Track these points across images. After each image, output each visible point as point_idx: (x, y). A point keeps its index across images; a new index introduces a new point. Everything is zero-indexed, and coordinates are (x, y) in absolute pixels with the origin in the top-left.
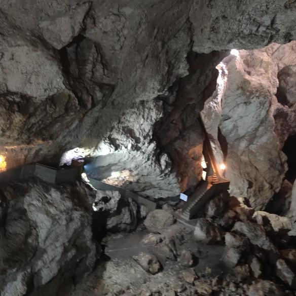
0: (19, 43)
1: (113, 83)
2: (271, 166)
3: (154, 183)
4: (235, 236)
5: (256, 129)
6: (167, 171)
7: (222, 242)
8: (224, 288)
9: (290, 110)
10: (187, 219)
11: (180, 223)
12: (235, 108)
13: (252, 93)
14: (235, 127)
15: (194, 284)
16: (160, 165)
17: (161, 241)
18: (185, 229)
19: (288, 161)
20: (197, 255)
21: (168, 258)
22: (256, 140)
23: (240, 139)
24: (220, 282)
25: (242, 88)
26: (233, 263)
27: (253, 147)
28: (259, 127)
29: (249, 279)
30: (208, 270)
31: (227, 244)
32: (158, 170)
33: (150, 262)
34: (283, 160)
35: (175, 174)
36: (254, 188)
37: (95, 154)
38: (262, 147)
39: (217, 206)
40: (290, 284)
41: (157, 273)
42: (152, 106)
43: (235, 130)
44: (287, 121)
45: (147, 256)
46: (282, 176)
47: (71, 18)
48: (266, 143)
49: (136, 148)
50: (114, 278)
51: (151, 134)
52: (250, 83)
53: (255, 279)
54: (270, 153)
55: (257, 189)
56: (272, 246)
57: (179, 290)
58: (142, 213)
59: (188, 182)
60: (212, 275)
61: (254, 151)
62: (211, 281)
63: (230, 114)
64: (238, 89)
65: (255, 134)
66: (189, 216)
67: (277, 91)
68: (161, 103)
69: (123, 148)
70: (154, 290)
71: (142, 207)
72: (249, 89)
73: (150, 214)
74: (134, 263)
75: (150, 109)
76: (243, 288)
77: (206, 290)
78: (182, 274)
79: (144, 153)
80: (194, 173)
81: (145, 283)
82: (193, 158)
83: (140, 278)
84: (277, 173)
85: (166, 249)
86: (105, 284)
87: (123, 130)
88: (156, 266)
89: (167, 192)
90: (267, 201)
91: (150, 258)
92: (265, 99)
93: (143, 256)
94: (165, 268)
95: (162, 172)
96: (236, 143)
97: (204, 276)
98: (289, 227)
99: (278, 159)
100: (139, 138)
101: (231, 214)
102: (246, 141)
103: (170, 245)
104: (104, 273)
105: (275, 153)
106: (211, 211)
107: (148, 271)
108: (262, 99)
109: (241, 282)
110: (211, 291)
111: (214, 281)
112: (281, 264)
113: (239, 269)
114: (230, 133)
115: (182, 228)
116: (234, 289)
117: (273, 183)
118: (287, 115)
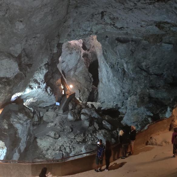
0: (4, 58)
1: (31, 63)
2: (86, 80)
3: (44, 101)
4: (85, 115)
5: (76, 64)
6: (51, 94)
7: (80, 119)
8: (87, 137)
9: (88, 52)
10: (62, 113)
11: (59, 115)
12: (66, 57)
13: (72, 49)
14: (67, 65)
15: (75, 139)
16: (48, 92)
17: (56, 125)
18: (62, 117)
19: (93, 77)
20: (72, 127)
21: (60, 131)
22: (77, 70)
23: (70, 70)
24: (84, 135)
25: (68, 47)
26: (87, 126)
27: (76, 73)
28: (77, 64)
29: (95, 131)
30: (78, 132)
31: (82, 119)
32: (47, 94)
33: (55, 134)
34: (91, 77)
35: (53, 94)
36: (81, 92)
37: (24, 94)
38: (81, 72)
39: (73, 104)
40: (110, 129)
41: (59, 138)
42: (44, 68)
43: (67, 67)
44: (88, 58)
45: (53, 132)
46: (91, 84)
47: (21, 44)
48: (82, 70)
49: (39, 87)
50: (42, 145)
51: (44, 80)
52: (71, 44)
53: (97, 130)
54: (84, 75)
55: (83, 92)
56: (99, 116)
57: (70, 142)
58: (41, 115)
59: (58, 96)
60: (80, 133)
61: (77, 75)
62: (81, 136)
63: (64, 60)
64: (66, 48)
65: (76, 67)
66: (62, 112)
67: (83, 45)
68: (47, 66)
69: (34, 88)
70: (60, 145)
71: (41, 112)
72: (71, 47)
73: (44, 115)
74: (47, 137)
75: (43, 69)
76: (94, 135)
77: (81, 140)
78: (69, 136)
79: (42, 88)
80: (60, 92)
81: (56, 143)
82: (58, 85)
83: (53, 142)
84: (89, 83)
85: (59, 127)
86: (40, 148)
87: (34, 81)
88: (58, 136)
89: (50, 103)
90: (88, 97)
91: (54, 133)
92: (78, 50)
93: (51, 133)
94: (61, 135)
95: (49, 95)
96: (69, 73)
97: (77, 134)
98: (101, 106)
99: (88, 76)
100: (40, 83)
101: (78, 106)
102: (73, 71)
103: (60, 125)
104: (37, 143)
105: (87, 74)
106: (70, 107)
107: (55, 138)
108: (77, 50)
109: (92, 133)
110: (82, 139)
111: (82, 135)
112: (105, 122)
113: (90, 128)
114: (65, 69)
115: (61, 117)
116: (91, 137)
117: (88, 88)
118: (88, 55)
